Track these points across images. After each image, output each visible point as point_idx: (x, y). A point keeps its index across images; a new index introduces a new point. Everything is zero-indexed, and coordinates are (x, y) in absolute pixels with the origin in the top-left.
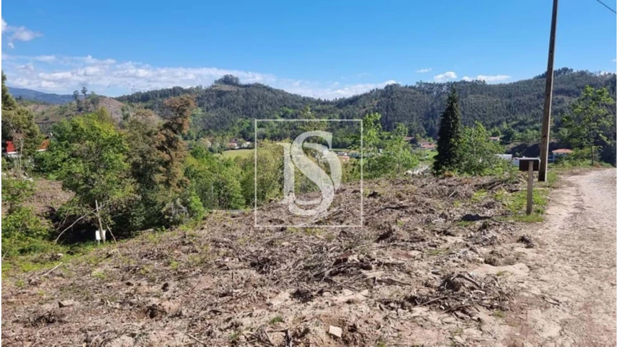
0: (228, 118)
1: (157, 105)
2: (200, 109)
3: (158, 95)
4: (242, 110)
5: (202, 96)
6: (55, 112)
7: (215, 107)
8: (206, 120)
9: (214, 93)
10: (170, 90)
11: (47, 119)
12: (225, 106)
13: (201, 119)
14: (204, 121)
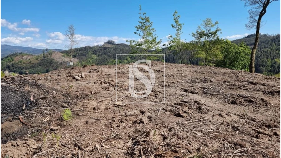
0: (106, 59)
1: (78, 55)
2: (95, 56)
3: (79, 50)
4: (113, 56)
5: (97, 50)
6: (34, 59)
7: (102, 55)
8: (97, 60)
9: (102, 48)
10: (84, 48)
11: (31, 62)
12: (106, 54)
13: (95, 60)
14: (97, 61)
